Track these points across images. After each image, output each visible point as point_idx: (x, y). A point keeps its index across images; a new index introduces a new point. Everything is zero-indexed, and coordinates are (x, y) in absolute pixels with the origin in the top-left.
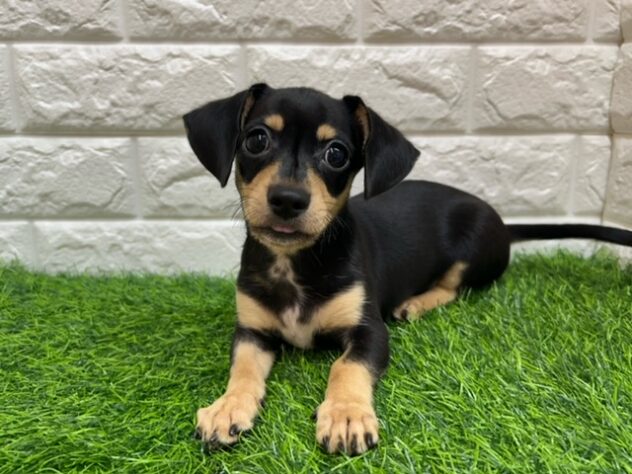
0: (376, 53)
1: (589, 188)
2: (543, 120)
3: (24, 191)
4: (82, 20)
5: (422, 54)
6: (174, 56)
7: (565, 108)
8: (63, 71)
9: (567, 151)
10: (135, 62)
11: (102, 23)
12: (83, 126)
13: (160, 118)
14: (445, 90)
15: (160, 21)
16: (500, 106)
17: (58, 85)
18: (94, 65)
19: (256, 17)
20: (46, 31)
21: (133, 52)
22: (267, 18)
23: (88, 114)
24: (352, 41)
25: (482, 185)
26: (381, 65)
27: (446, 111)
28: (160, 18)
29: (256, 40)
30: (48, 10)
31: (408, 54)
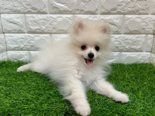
0: (102, 17)
1: (148, 46)
2: (139, 32)
3: (27, 45)
4: (40, 10)
5: (113, 17)
6: (59, 17)
7: (144, 29)
8: (36, 20)
9: (144, 38)
10: (51, 18)
11: (44, 10)
12: (40, 32)
13: (56, 30)
14: (117, 25)
15: (56, 10)
16: (129, 28)
17: (35, 23)
18: (42, 19)
19: (76, 9)
20: (32, 12)
21: (50, 16)
22: (79, 9)
23: (41, 29)
24: (97, 14)
25: (125, 45)
26: (103, 19)
27: (117, 29)
28: (56, 9)
29: (77, 14)
30: (33, 7)
31: (109, 17)
